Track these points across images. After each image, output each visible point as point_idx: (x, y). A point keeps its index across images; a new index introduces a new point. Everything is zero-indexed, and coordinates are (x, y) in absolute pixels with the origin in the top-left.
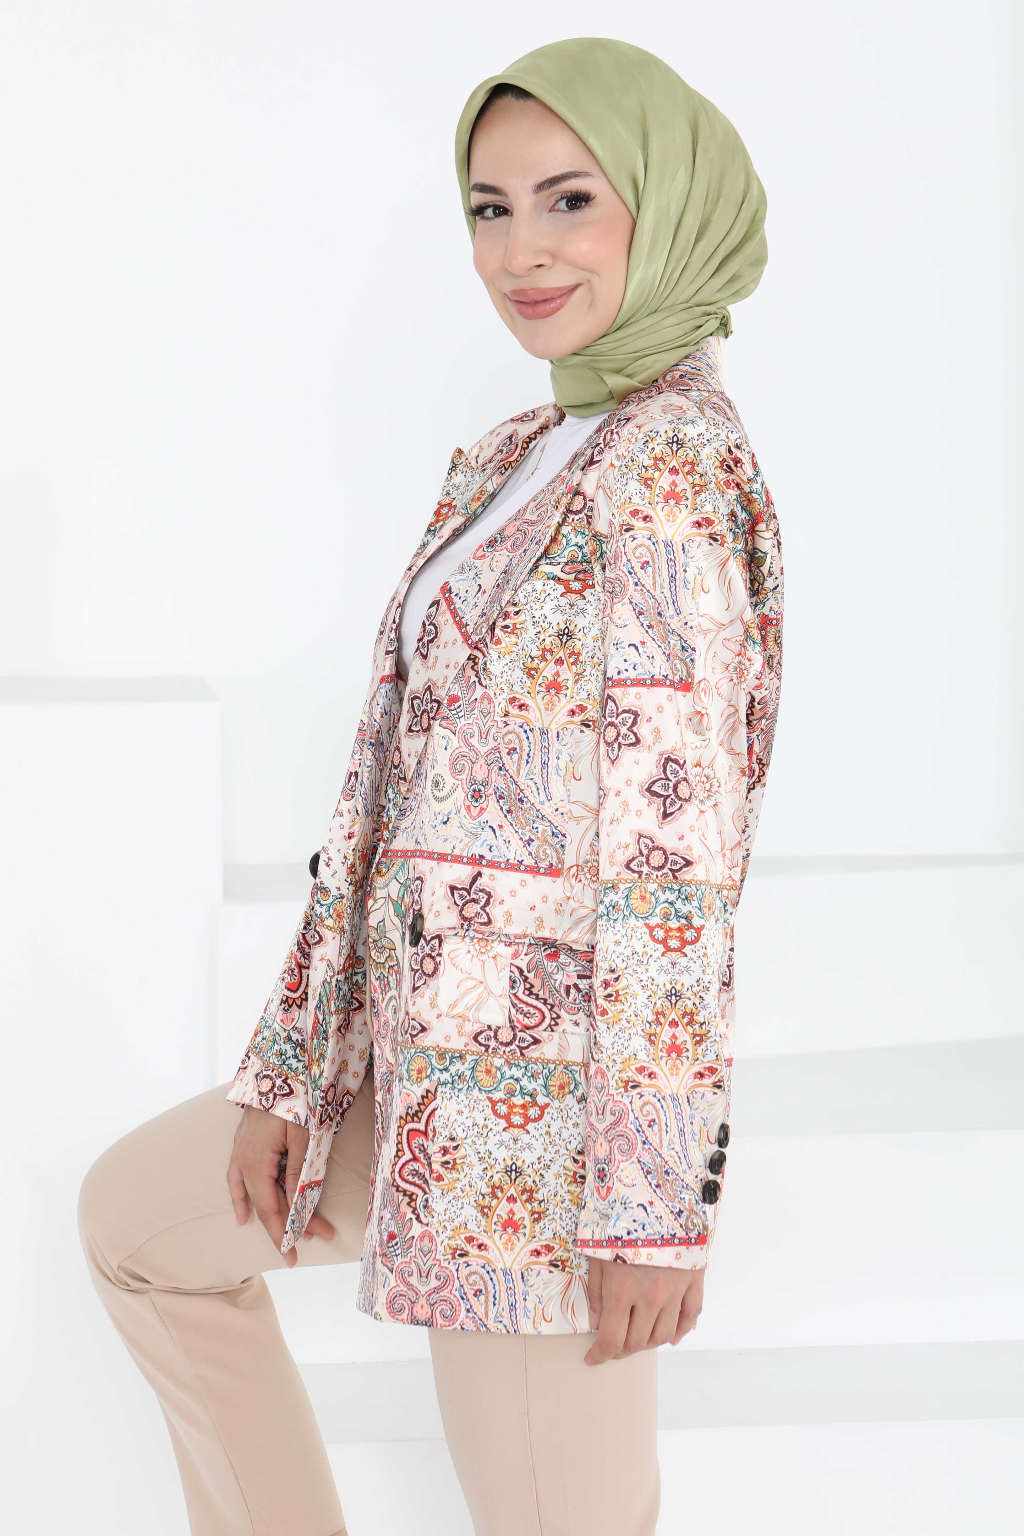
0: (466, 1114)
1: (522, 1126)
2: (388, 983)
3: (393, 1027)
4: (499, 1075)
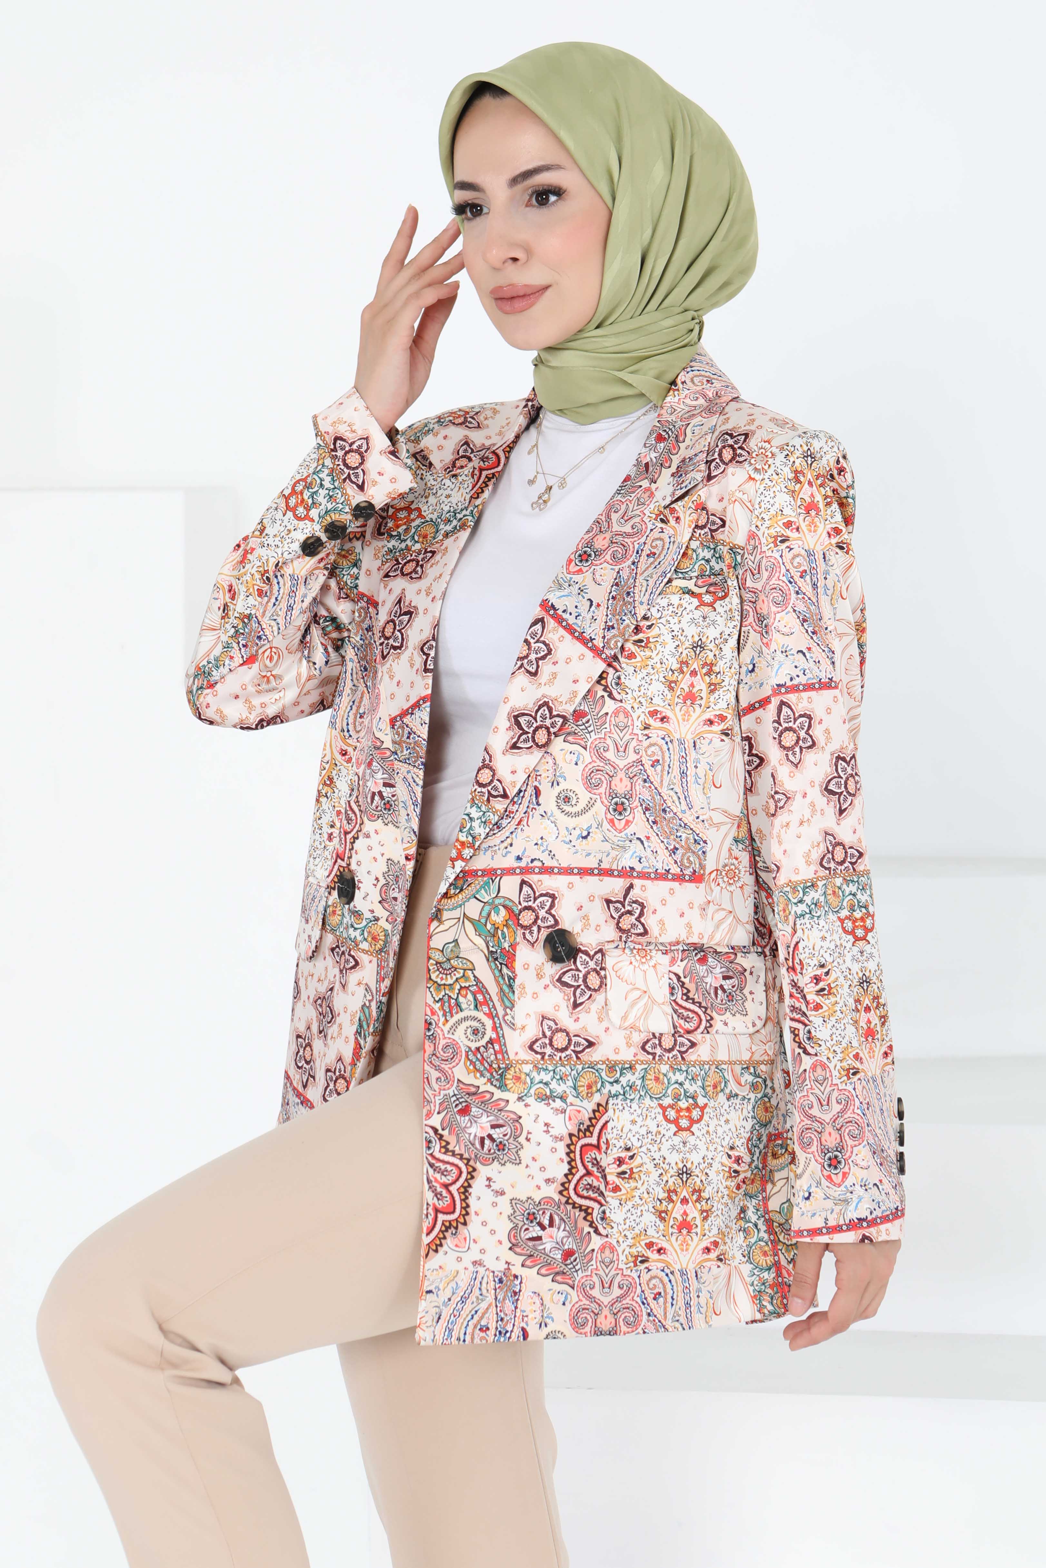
0: (639, 1123)
1: (688, 1129)
2: (458, 1005)
3: (470, 1048)
4: (666, 1081)
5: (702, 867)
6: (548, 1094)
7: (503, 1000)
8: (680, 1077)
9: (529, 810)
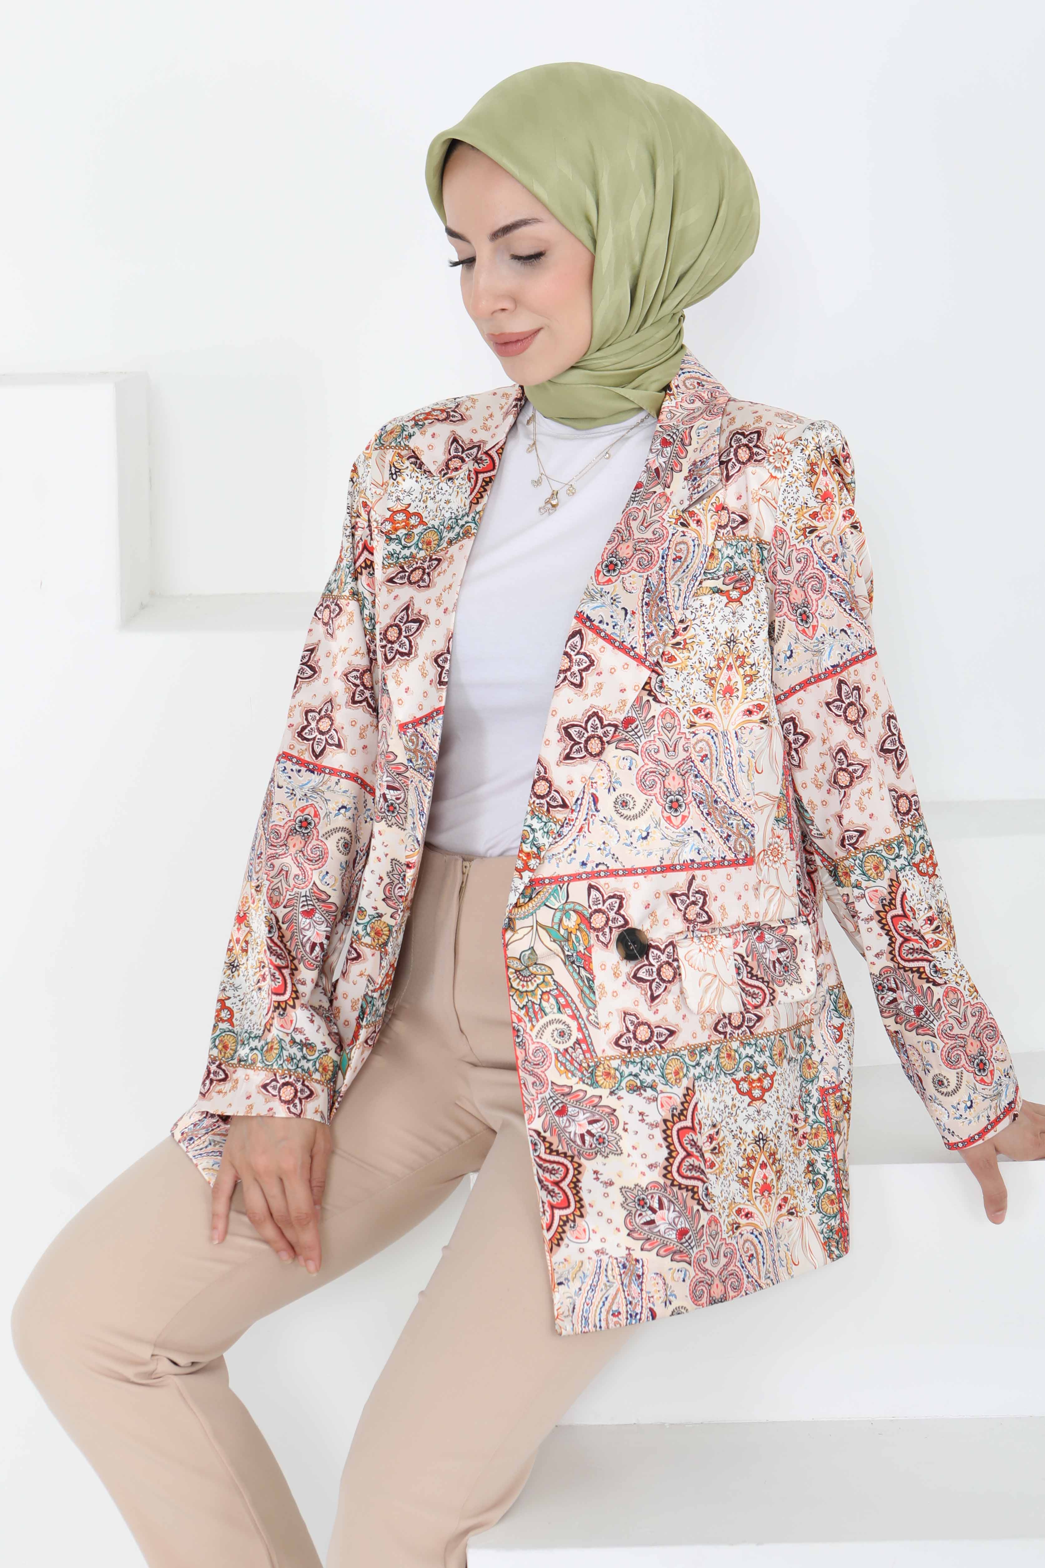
0: (719, 1100)
1: (761, 1098)
2: (542, 1009)
3: (558, 1050)
4: (737, 1057)
5: (752, 849)
6: (639, 1084)
7: (585, 1002)
8: (750, 1051)
9: (589, 817)
